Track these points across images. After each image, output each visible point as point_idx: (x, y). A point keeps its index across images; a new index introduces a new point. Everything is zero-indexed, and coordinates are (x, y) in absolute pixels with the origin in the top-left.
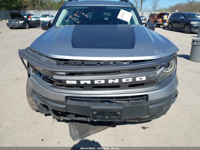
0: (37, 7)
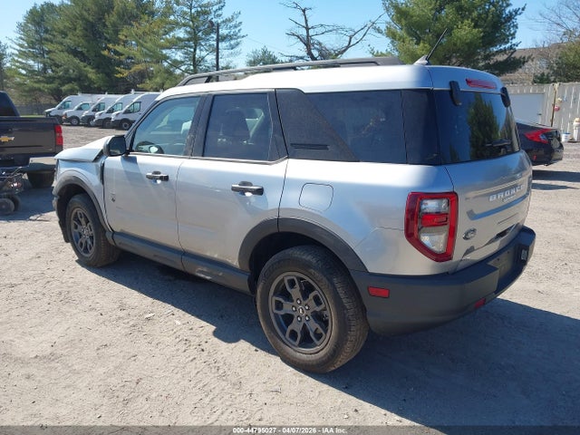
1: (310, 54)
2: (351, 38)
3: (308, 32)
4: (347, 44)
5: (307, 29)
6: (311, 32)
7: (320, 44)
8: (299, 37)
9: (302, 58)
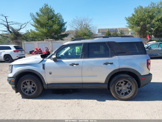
1: (9, 30)
2: (21, 26)
3: (7, 24)
4: (20, 28)
5: (7, 23)
6: (9, 24)
7: (12, 27)
8: (4, 25)
9: (6, 31)
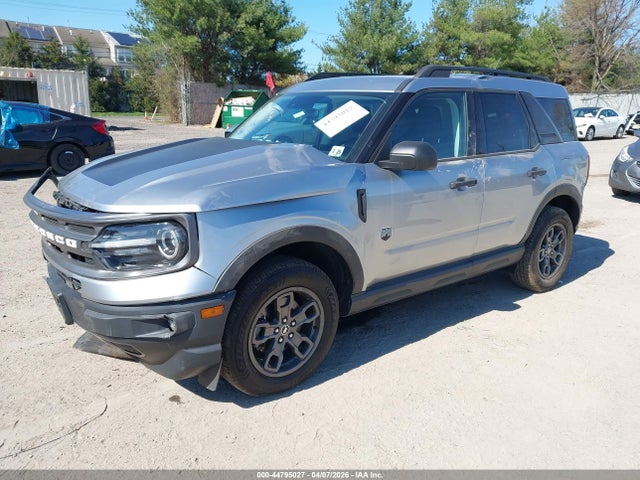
0: (595, 83)
